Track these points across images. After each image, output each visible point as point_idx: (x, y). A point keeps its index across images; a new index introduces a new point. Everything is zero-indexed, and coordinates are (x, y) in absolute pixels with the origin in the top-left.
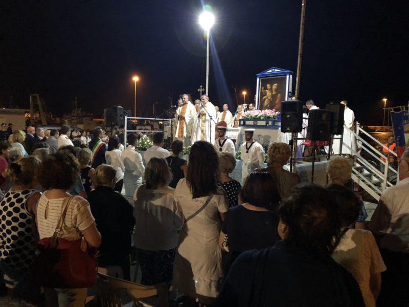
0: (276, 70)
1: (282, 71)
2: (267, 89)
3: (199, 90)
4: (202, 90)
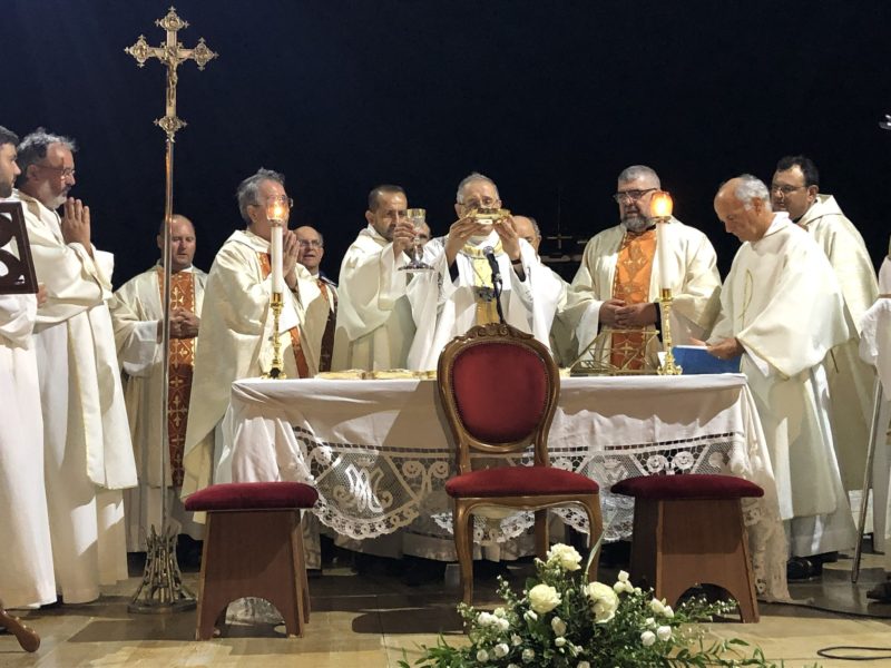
3: (140, 51)
4: (185, 54)
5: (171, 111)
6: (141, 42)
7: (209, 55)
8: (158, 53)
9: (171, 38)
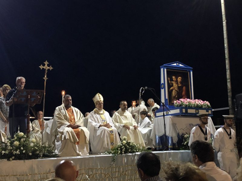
0: (180, 65)
1: (185, 66)
2: (173, 81)
3: (41, 67)
4: (48, 68)
5: (46, 76)
6: (41, 66)
7: (52, 68)
8: (44, 67)
9: (46, 65)
